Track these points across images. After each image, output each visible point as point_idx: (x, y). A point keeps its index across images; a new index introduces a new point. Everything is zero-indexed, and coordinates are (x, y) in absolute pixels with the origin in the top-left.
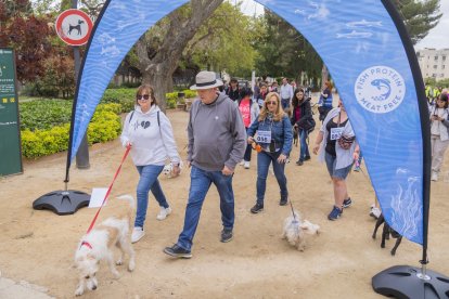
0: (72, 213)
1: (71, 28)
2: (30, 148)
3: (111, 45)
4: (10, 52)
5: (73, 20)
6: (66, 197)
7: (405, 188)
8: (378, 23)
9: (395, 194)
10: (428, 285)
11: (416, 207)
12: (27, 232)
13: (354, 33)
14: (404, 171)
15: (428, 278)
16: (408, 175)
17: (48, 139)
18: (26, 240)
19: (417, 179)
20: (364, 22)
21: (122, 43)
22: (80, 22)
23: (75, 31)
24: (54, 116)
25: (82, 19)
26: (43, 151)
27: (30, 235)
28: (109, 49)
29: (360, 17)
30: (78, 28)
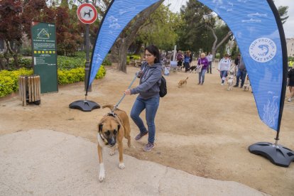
0: (90, 111)
1: (85, 14)
2: (61, 79)
3: (115, 23)
4: (53, 26)
5: (86, 9)
6: (86, 103)
7: (271, 101)
8: (265, 15)
9: (266, 104)
10: (278, 150)
11: (275, 112)
12: (71, 118)
13: (251, 20)
14: (271, 93)
15: (278, 147)
16: (274, 95)
17: (70, 75)
18: (71, 121)
19: (278, 97)
20: (257, 14)
21: (122, 21)
22: (90, 11)
23: (87, 15)
24: (66, 65)
25: (91, 9)
26: (67, 81)
27: (73, 119)
28: (114, 25)
29: (255, 11)
30: (89, 14)
